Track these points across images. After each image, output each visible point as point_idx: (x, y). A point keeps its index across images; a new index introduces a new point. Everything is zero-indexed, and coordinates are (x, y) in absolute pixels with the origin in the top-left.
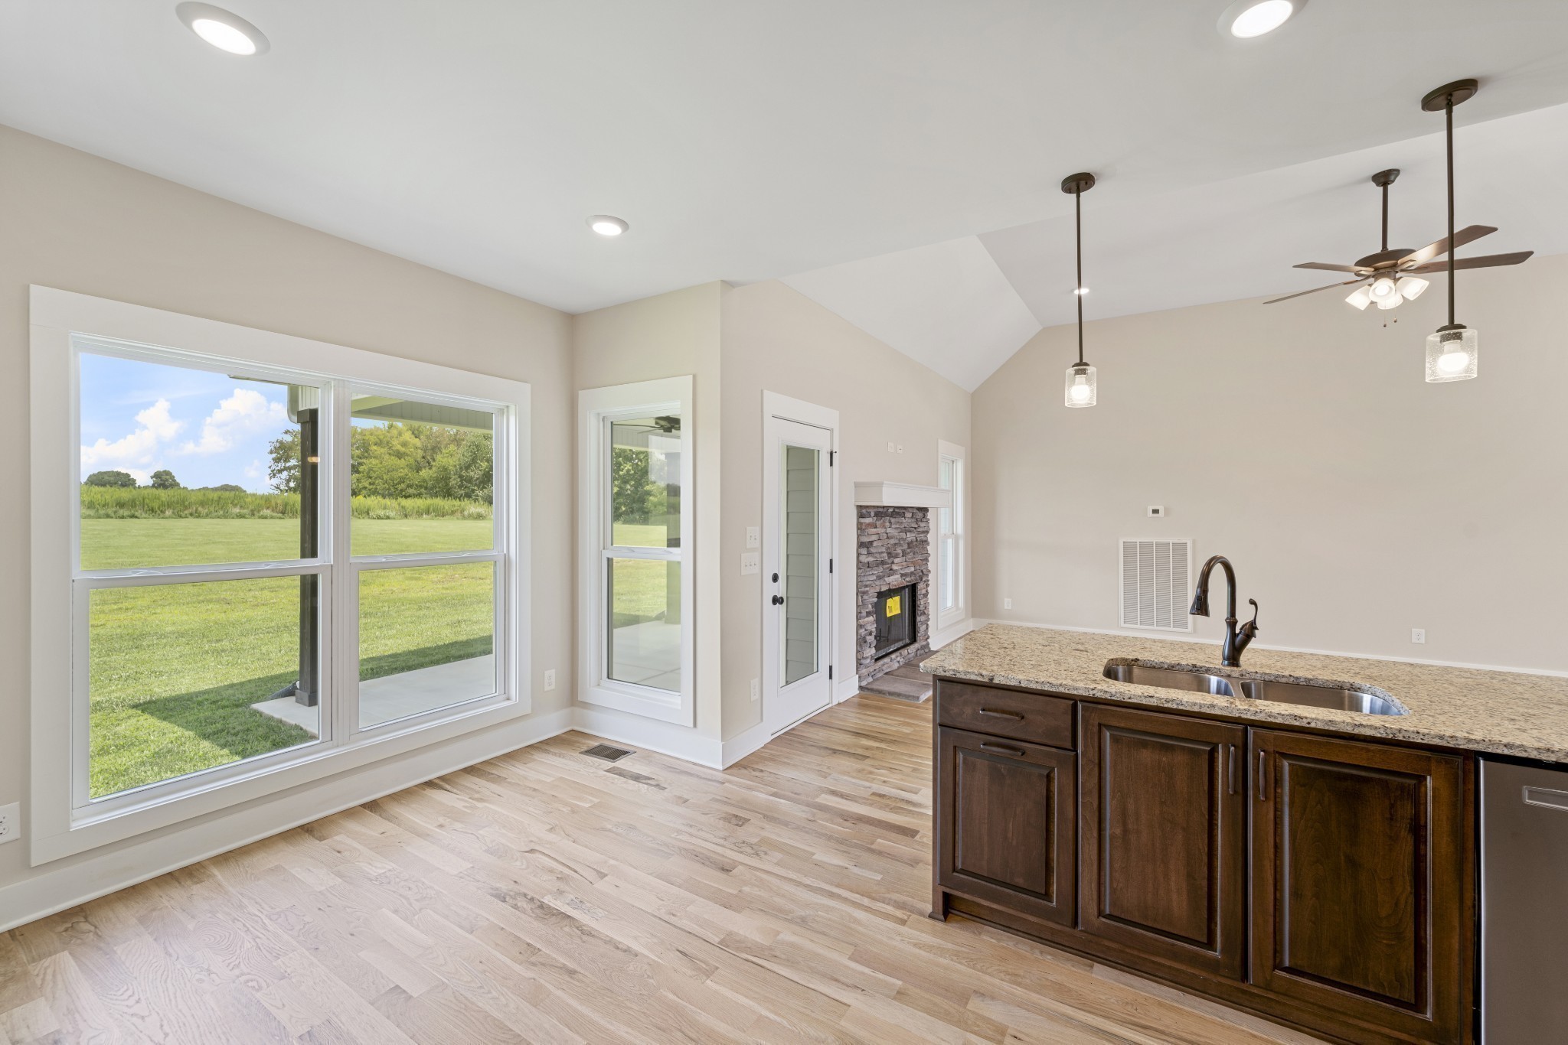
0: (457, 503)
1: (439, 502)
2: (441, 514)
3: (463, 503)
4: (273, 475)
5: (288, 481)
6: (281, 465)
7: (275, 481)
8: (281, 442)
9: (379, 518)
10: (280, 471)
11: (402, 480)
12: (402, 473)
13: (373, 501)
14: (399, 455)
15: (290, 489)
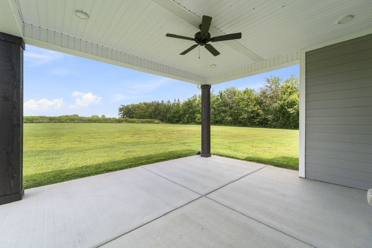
0: (153, 120)
1: (149, 120)
2: (150, 122)
3: (154, 120)
4: (119, 115)
5: (122, 116)
6: (120, 113)
7: (119, 116)
8: (120, 108)
9: (137, 123)
10: (120, 114)
11: (143, 115)
12: (142, 113)
13: (135, 120)
14: (142, 110)
15: (122, 118)
